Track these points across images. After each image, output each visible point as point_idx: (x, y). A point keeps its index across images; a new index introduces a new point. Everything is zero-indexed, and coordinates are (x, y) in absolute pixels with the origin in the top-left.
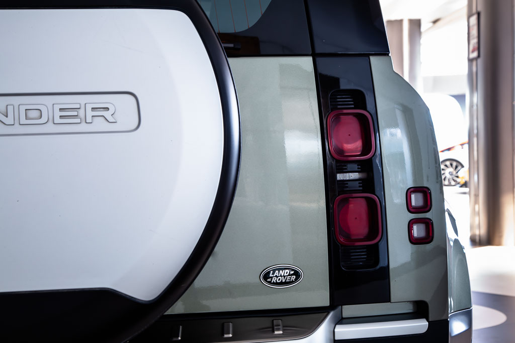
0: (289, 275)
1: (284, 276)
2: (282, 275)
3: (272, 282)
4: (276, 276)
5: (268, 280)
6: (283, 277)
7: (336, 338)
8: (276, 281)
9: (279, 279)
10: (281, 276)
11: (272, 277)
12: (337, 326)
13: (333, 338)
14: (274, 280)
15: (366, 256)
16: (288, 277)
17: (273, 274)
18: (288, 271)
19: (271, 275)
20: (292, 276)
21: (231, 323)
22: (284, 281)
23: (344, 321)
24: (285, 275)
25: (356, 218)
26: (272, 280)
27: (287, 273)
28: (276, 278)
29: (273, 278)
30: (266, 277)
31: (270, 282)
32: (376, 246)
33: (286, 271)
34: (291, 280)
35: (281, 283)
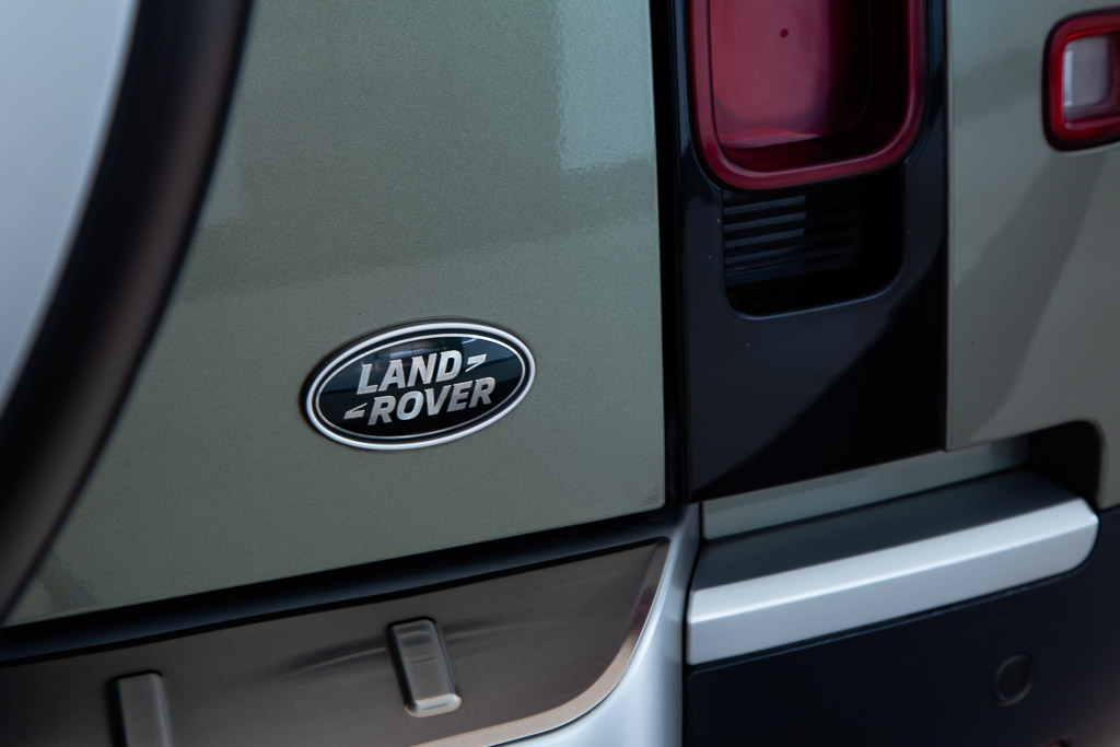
0: (462, 376)
1: (437, 386)
2: (427, 380)
3: (372, 421)
4: (394, 390)
5: (351, 414)
6: (430, 393)
7: (697, 656)
8: (393, 414)
9: (410, 406)
10: (420, 386)
11: (370, 398)
12: (700, 598)
13: (678, 658)
14: (382, 409)
15: (801, 216)
16: (459, 386)
17: (376, 378)
18: (456, 355)
19: (364, 388)
20: (480, 382)
21: (155, 679)
22: (433, 410)
23: (714, 556)
24: (442, 376)
25: (784, 33)
26: (368, 410)
27: (449, 367)
28: (391, 400)
29: (379, 401)
30: (338, 399)
31: (359, 428)
32: (890, 182)
33: (446, 356)
34: (473, 404)
35: (425, 424)
